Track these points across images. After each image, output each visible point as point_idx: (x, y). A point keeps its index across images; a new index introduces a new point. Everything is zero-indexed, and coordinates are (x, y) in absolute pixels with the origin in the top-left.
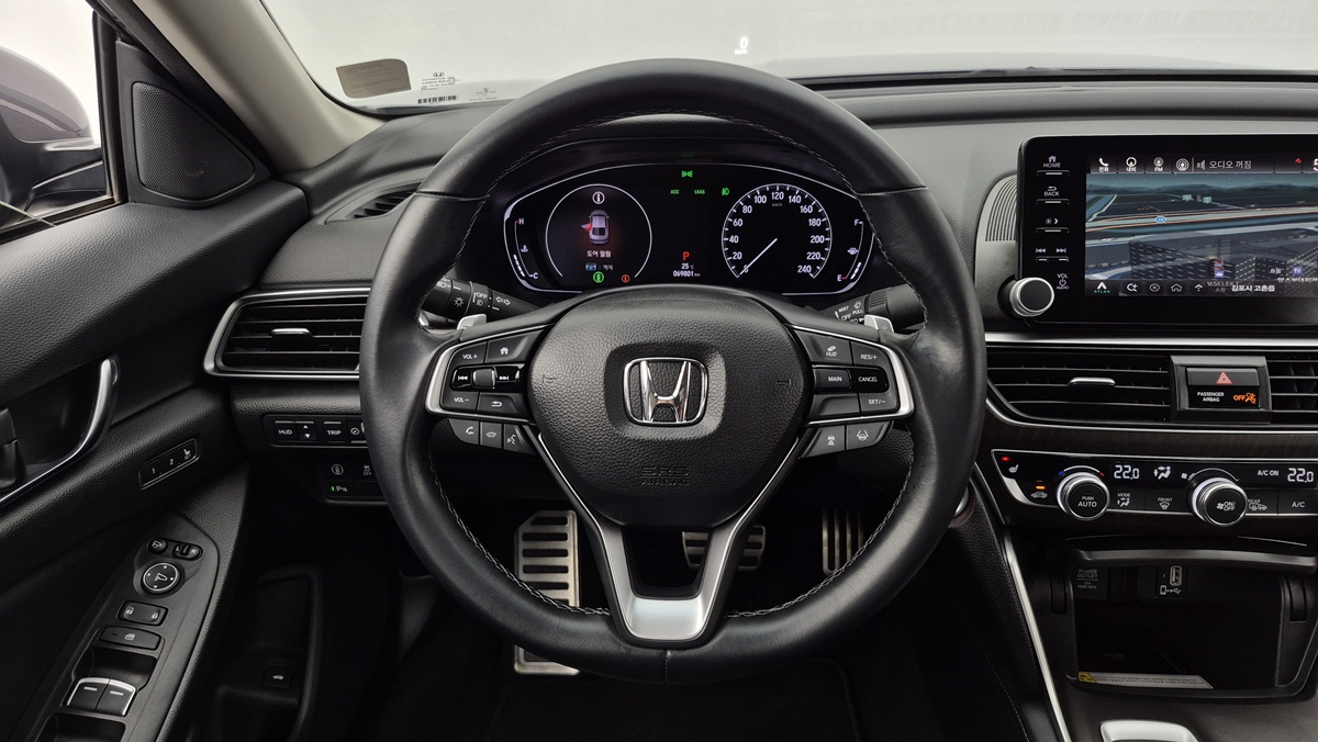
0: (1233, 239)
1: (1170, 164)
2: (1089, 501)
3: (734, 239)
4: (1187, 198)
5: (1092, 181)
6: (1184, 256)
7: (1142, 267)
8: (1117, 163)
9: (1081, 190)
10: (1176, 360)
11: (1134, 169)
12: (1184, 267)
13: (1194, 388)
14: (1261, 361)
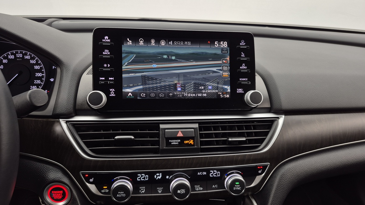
0: (185, 74)
1: (158, 42)
2: (121, 194)
4: (165, 57)
5: (124, 48)
6: (165, 81)
7: (147, 86)
8: (135, 40)
9: (120, 52)
10: (162, 126)
11: (143, 44)
12: (165, 86)
13: (168, 139)
14: (196, 126)
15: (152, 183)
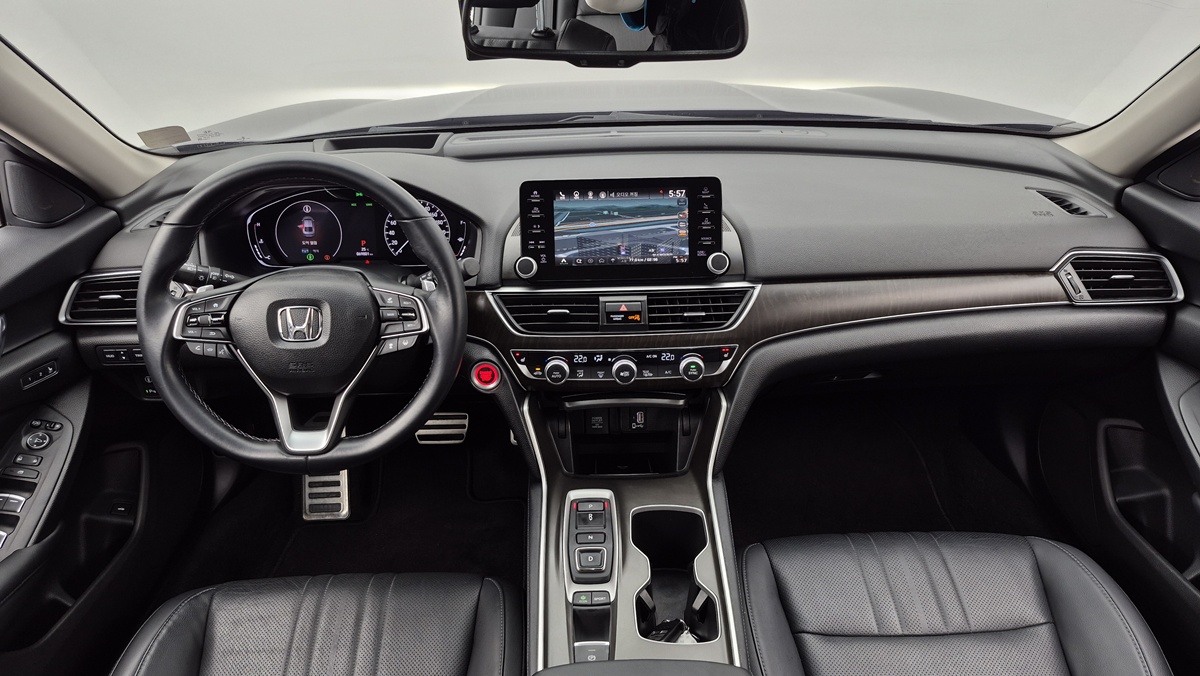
0: (630, 234)
1: (596, 194)
2: (557, 375)
3: (392, 233)
4: (606, 212)
5: (556, 205)
6: (605, 244)
7: (584, 250)
8: (569, 194)
9: (552, 210)
10: (602, 299)
11: (578, 198)
12: (605, 249)
13: (609, 314)
14: (645, 298)
15: (591, 366)
